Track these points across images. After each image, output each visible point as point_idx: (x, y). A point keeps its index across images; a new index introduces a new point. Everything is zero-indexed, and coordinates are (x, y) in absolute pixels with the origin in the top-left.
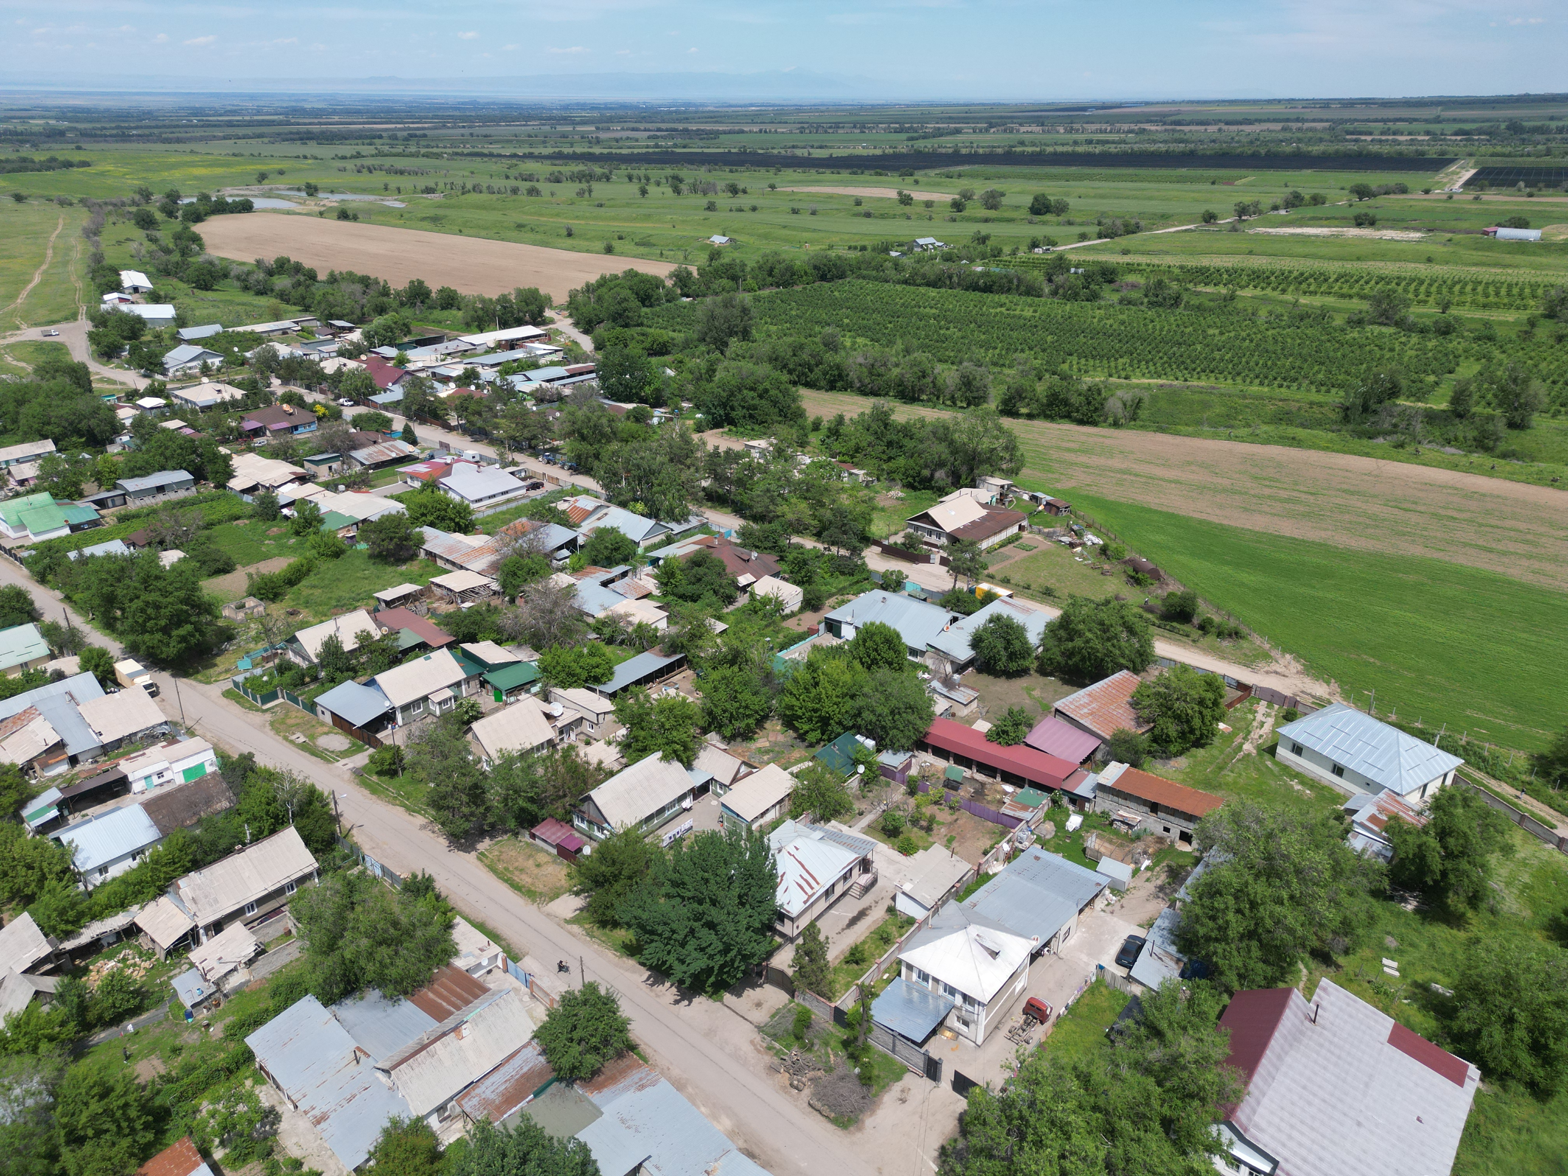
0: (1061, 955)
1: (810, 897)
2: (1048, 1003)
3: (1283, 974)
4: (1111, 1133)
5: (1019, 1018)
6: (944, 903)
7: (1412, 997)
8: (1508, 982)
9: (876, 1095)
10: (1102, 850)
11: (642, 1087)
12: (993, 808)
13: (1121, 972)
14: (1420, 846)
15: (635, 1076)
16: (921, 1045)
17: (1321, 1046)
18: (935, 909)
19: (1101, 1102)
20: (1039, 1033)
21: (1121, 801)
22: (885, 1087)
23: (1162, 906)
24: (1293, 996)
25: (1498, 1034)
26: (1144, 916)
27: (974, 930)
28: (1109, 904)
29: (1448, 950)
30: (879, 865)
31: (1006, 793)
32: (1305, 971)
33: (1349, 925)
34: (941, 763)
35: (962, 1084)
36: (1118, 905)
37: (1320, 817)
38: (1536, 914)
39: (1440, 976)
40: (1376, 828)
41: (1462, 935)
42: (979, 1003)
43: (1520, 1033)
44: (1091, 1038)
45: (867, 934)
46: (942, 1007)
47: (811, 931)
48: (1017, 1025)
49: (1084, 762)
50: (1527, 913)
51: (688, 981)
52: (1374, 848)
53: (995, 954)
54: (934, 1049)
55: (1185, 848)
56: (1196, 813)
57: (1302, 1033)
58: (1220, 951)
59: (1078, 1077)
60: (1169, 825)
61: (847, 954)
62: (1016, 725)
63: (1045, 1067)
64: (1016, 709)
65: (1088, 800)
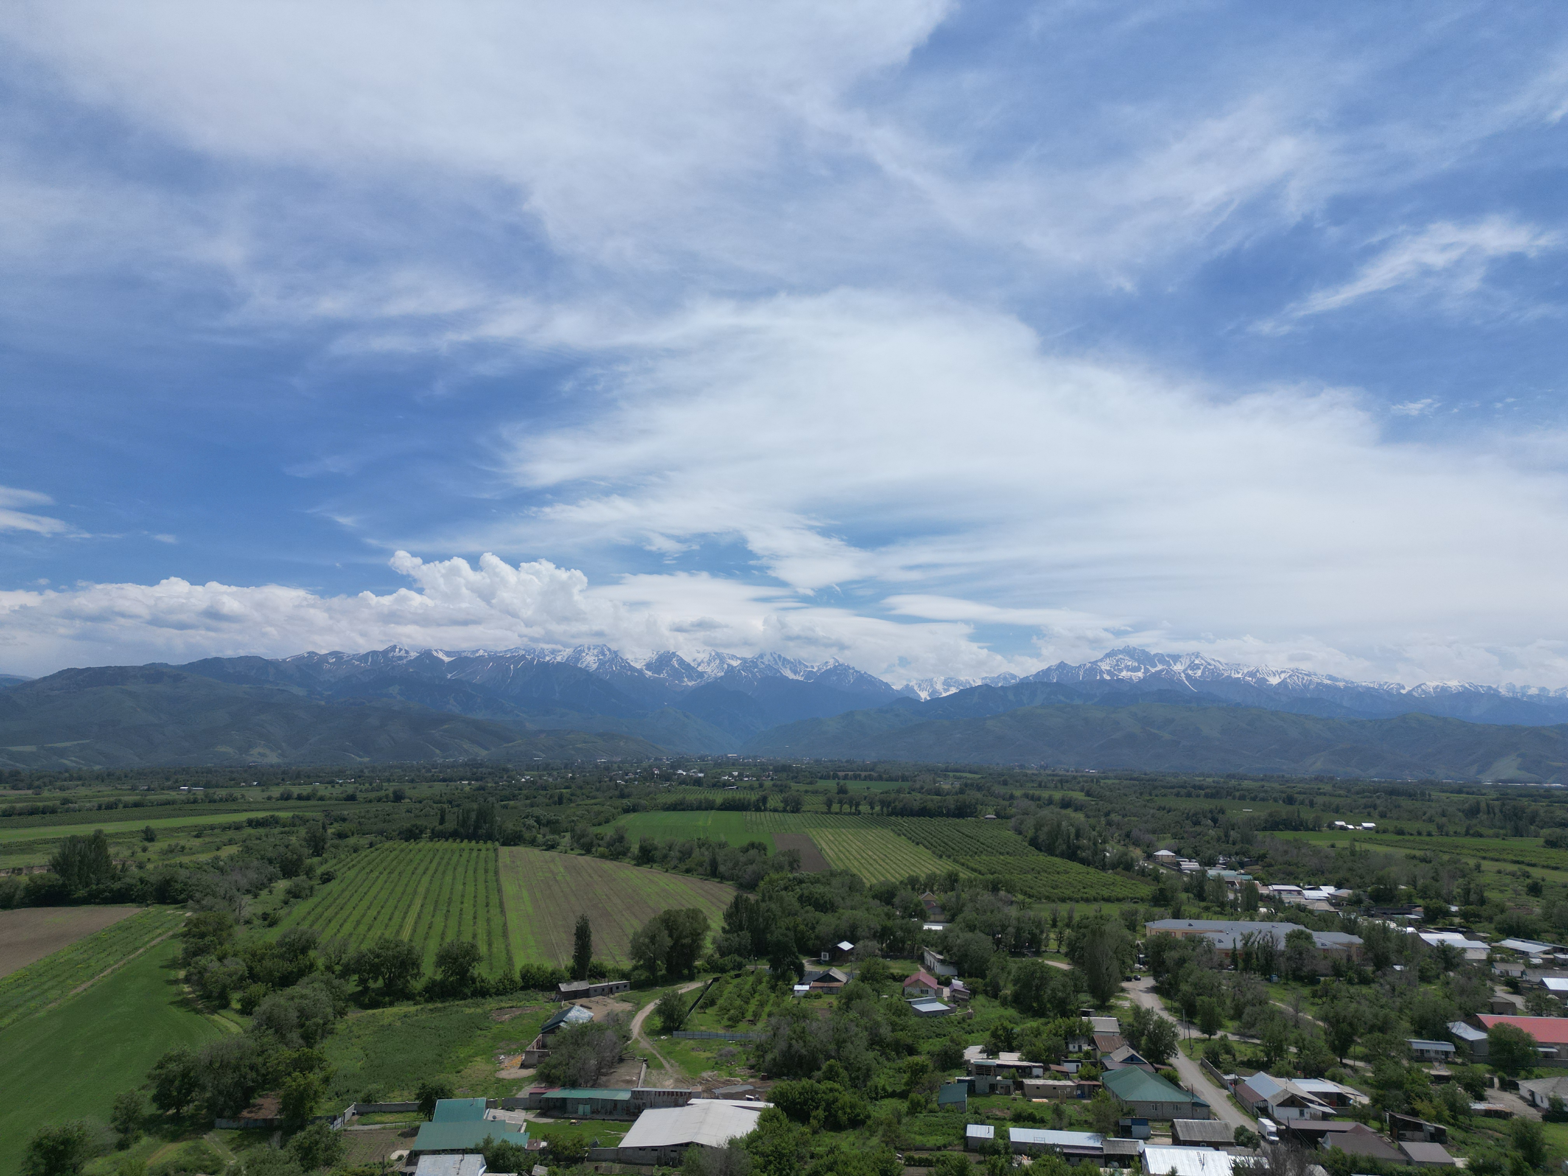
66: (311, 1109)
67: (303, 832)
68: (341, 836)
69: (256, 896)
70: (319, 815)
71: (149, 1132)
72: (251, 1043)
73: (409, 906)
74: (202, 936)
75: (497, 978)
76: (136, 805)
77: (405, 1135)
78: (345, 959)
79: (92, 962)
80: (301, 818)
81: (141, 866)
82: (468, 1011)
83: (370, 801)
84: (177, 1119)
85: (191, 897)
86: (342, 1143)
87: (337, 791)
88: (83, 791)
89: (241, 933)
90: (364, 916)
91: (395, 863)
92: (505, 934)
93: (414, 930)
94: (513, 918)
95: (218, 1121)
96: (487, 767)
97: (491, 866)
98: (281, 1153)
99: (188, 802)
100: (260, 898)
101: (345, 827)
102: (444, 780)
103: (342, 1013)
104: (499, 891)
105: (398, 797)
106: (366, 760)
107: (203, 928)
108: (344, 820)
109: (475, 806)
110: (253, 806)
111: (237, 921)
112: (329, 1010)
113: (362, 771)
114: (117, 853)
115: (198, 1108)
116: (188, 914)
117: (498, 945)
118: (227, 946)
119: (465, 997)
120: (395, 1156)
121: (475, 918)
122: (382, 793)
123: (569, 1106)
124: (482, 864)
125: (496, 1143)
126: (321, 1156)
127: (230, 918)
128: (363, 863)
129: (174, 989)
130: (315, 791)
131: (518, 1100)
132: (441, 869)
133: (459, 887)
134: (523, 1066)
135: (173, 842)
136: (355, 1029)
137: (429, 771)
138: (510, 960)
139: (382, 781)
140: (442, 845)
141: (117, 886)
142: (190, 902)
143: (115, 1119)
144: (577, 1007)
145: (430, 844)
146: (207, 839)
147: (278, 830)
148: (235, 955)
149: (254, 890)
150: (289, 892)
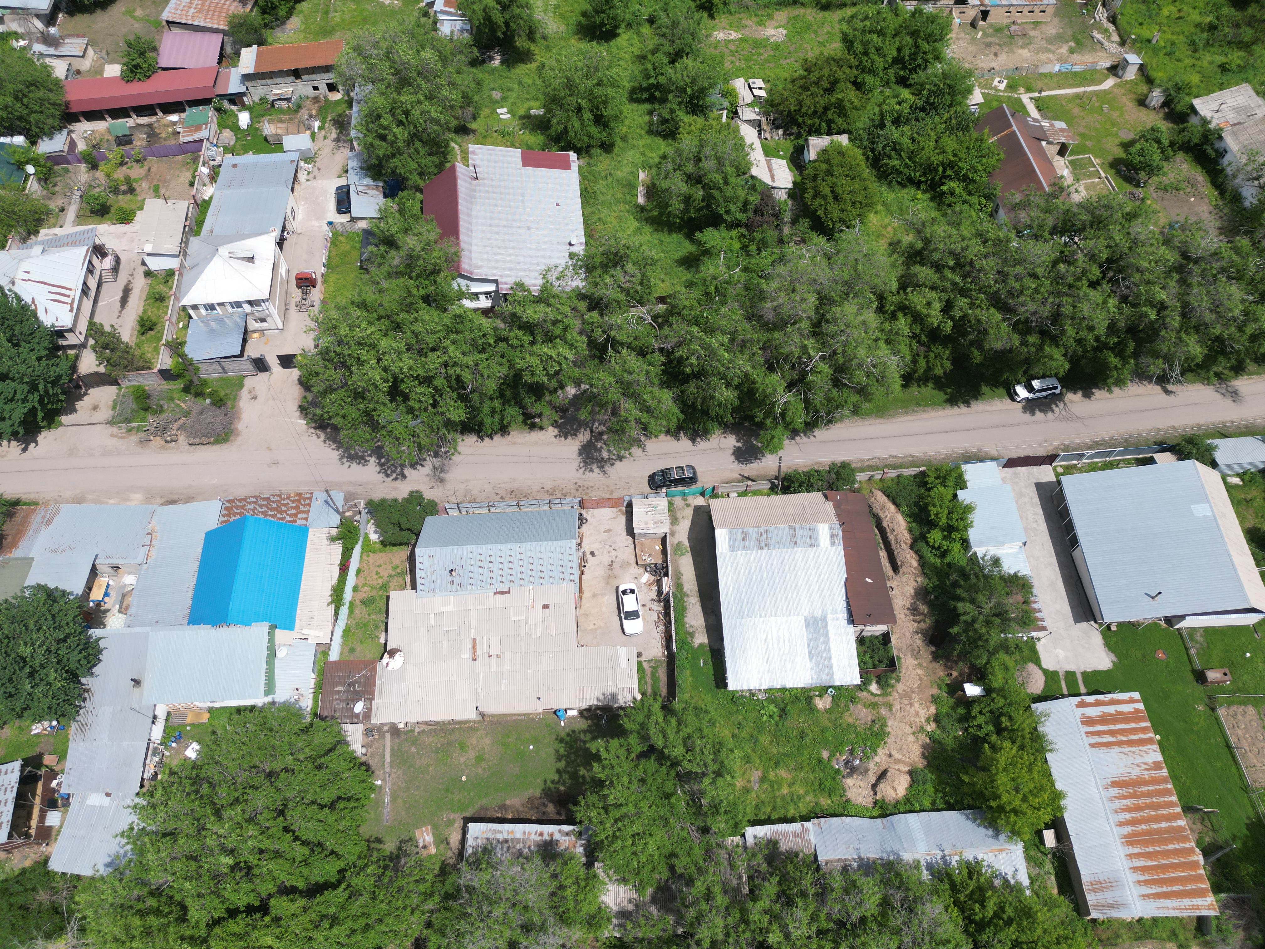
0: (299, 231)
1: (72, 304)
2: (310, 270)
3: (445, 158)
4: (398, 327)
5: (297, 294)
6: (187, 243)
7: (524, 127)
8: (569, 85)
9: (233, 407)
10: (279, 131)
11: (49, 522)
12: (172, 142)
13: (345, 218)
14: (484, 10)
15: (36, 519)
16: (242, 354)
17: (488, 192)
18: (183, 252)
19: (382, 313)
20: (316, 294)
21: (269, 81)
22: (236, 398)
23: (345, 152)
24: (458, 169)
25: (576, 124)
26: (338, 168)
27: (224, 251)
28: (309, 173)
29: (530, 82)
30: (110, 244)
31: (175, 123)
32: (456, 147)
33: (467, 97)
34: (101, 126)
35: (286, 361)
36: (315, 169)
37: (413, 20)
38: (567, 25)
39: (533, 103)
40: (452, 10)
41: (533, 66)
42: (263, 301)
43: (587, 115)
44: (352, 276)
45: (142, 303)
46: (238, 320)
47: (94, 329)
48: (299, 299)
49: (220, 62)
50: (563, 28)
51: (21, 431)
52: (458, 27)
53: (251, 259)
54: (252, 351)
55: (336, 96)
56: (329, 63)
57: (475, 191)
58: (399, 164)
59: (358, 307)
60: (315, 84)
61: (138, 327)
62: (142, 54)
63: (334, 314)
64: (131, 38)
65: (243, 94)
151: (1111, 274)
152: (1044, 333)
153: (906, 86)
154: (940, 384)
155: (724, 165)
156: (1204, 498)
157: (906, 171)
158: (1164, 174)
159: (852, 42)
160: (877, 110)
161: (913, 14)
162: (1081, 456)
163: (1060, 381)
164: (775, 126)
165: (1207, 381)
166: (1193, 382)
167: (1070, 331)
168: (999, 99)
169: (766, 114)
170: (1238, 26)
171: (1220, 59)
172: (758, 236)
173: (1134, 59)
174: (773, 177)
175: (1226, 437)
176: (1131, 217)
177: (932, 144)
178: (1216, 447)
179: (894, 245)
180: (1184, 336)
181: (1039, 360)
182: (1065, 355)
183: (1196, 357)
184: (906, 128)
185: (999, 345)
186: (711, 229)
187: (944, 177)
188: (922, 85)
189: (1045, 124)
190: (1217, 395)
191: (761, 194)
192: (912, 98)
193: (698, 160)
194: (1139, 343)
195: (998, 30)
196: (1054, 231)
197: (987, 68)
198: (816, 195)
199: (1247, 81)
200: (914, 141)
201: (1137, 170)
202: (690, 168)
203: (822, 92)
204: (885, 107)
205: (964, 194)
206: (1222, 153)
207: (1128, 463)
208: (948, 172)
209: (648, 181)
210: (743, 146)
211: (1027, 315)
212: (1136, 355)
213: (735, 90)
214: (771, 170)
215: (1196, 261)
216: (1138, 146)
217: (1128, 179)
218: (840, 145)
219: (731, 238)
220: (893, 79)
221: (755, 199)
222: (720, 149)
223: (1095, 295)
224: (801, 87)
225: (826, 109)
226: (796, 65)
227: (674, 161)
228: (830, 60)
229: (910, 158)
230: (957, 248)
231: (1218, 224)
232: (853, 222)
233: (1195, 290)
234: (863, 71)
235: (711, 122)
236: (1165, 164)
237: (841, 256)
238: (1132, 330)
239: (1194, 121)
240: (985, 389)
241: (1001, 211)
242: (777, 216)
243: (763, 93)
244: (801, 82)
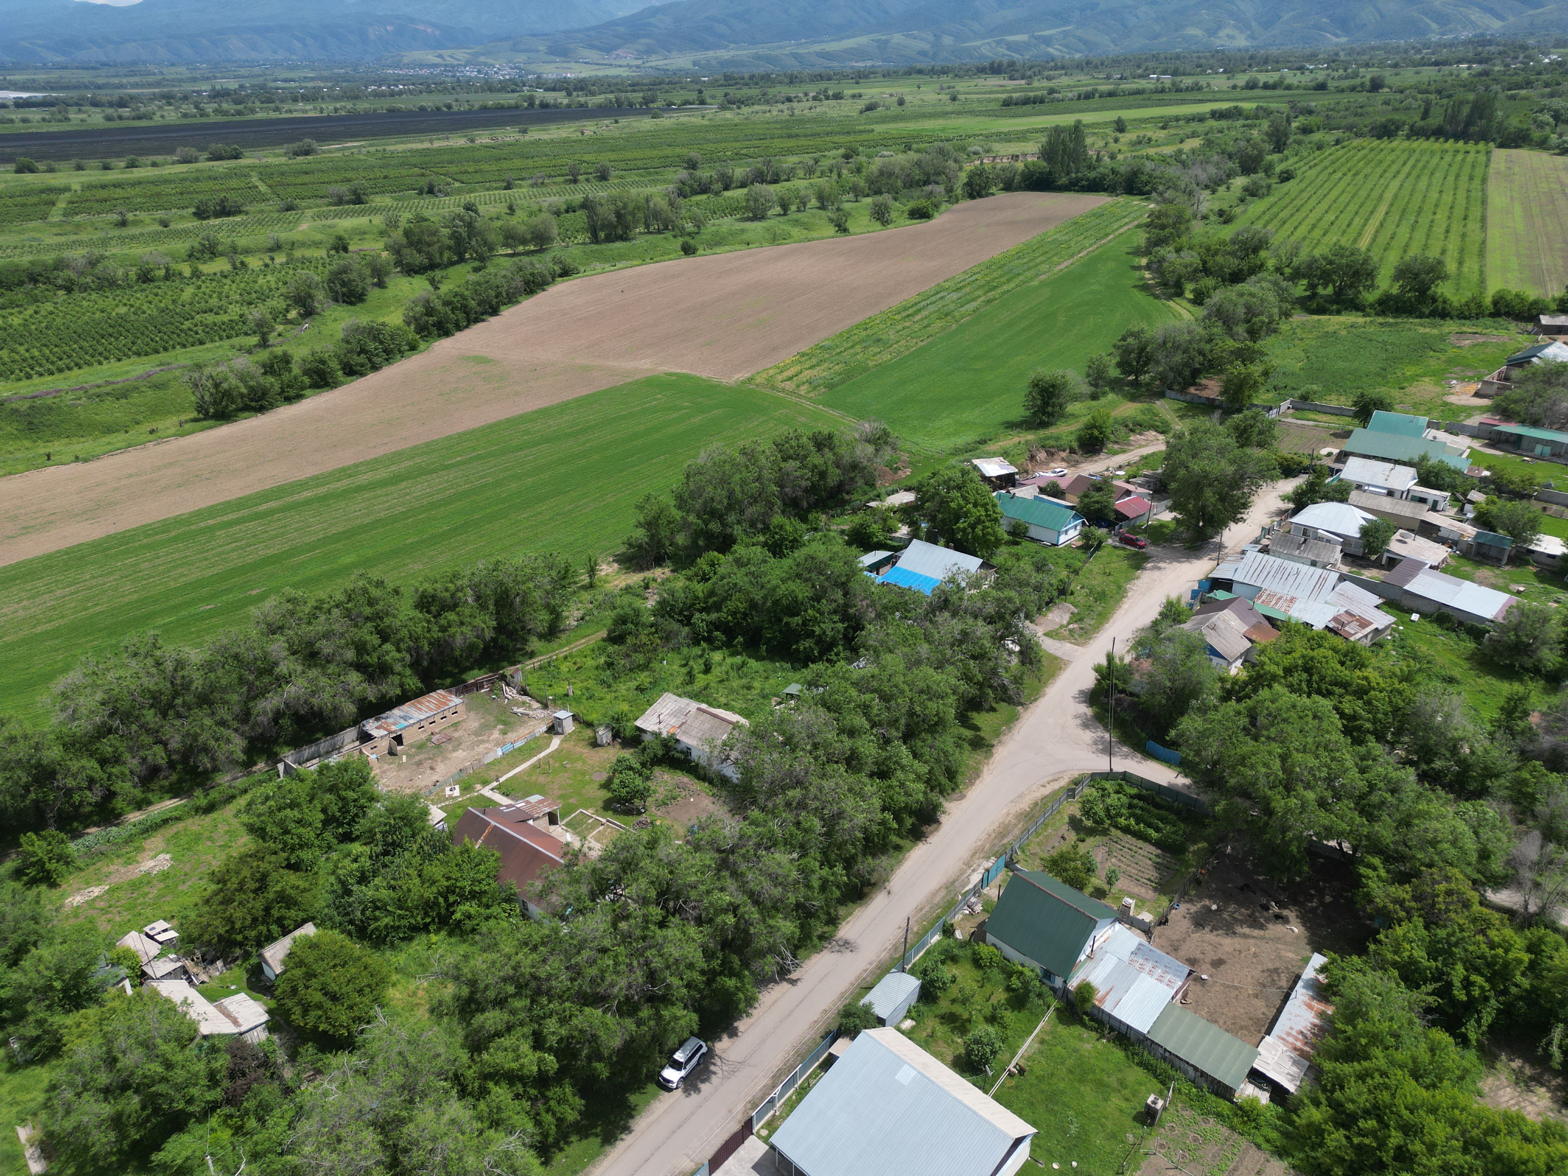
66: (1250, 397)
67: (1265, 125)
68: (1306, 130)
69: (1214, 192)
70: (1284, 107)
71: (1112, 389)
72: (1200, 330)
73: (1372, 213)
74: (1163, 227)
75: (1463, 301)
76: (1111, 94)
77: (1336, 435)
78: (1296, 262)
79: (1072, 243)
80: (1265, 110)
81: (1112, 157)
82: (1422, 330)
83: (1342, 91)
84: (1136, 384)
85: (1155, 189)
86: (1276, 432)
87: (1305, 79)
88: (1065, 81)
89: (1198, 228)
90: (1320, 219)
91: (1361, 164)
92: (1482, 253)
93: (1374, 240)
94: (1494, 235)
95: (1168, 392)
96: (1498, 44)
97: (1479, 172)
98: (1221, 428)
99: (1157, 91)
100: (1218, 195)
101: (1313, 120)
102: (1436, 64)
103: (1287, 315)
104: (1484, 202)
105: (1376, 86)
106: (1343, 40)
107: (1164, 221)
108: (1310, 112)
109: (1471, 97)
110: (1218, 96)
111: (1195, 216)
112: (1276, 310)
113: (1337, 54)
114: (1093, 144)
115: (1153, 379)
116: (1152, 206)
117: (1471, 265)
118: (1184, 239)
119: (1421, 316)
120: (1324, 451)
121: (1447, 231)
122: (1358, 81)
123: (1524, 444)
124: (1467, 170)
125: (1433, 461)
126: (1255, 438)
127: (1188, 214)
128: (1326, 163)
129: (1137, 274)
130: (1282, 78)
131: (1464, 426)
132: (1415, 173)
133: (1434, 195)
134: (1477, 394)
135: (1141, 133)
136: (1298, 331)
137: (1419, 51)
138: (1482, 282)
139: (1359, 66)
140: (1421, 144)
141: (1092, 175)
142: (1154, 194)
143: (1088, 375)
144: (1558, 344)
145: (1406, 144)
146: (1172, 131)
147: (1241, 122)
148: (1191, 248)
149: (1212, 186)
150: (1246, 189)
151: (671, 904)
152: (652, 999)
153: (353, 840)
154: (583, 1130)
155: (156, 1046)
156: (900, 1062)
157: (404, 922)
158: (655, 792)
159: (263, 830)
160: (332, 879)
161: (320, 772)
162: (772, 1101)
163: (698, 1036)
164: (207, 961)
165: (817, 950)
166: (808, 957)
167: (675, 981)
168: (460, 805)
169: (189, 955)
170: (628, 656)
171: (633, 684)
172: (250, 1104)
173: (562, 714)
174: (235, 1022)
175: (871, 988)
176: (652, 844)
177: (417, 881)
178: (871, 1004)
179: (436, 1010)
180: (771, 922)
181: (665, 1030)
182: (685, 1007)
183: (793, 933)
184: (377, 881)
185: (617, 1043)
186: (174, 1137)
187: (450, 905)
188: (371, 831)
189: (521, 804)
190: (835, 955)
191: (230, 1050)
192: (367, 849)
193: (111, 1061)
194: (739, 951)
195: (421, 747)
196: (593, 897)
197: (430, 784)
198: (305, 1012)
199: (665, 690)
200: (394, 888)
201: (629, 801)
202: (103, 1078)
203: (252, 895)
204: (340, 872)
205: (482, 910)
206: (688, 752)
207: (815, 1076)
208: (452, 899)
209: (38, 1134)
210: (173, 1009)
211: (624, 992)
212: (746, 964)
213: (129, 950)
214: (228, 1015)
215: (732, 851)
216: (616, 781)
217: (629, 812)
218: (307, 937)
219: (213, 1130)
220: (335, 841)
221: (222, 1062)
222: (140, 1030)
223: (672, 932)
224: (221, 903)
225: (267, 910)
226: (202, 882)
227: (71, 1084)
228: (243, 859)
229: (400, 908)
230: (508, 971)
231: (726, 808)
232: (372, 1013)
233: (750, 876)
234: (293, 849)
235: (110, 1005)
236: (649, 783)
237: (379, 1060)
238: (726, 945)
239: (647, 738)
240: (633, 1099)
241: (532, 907)
242: (266, 1063)
243: (172, 934)
244: (219, 898)
